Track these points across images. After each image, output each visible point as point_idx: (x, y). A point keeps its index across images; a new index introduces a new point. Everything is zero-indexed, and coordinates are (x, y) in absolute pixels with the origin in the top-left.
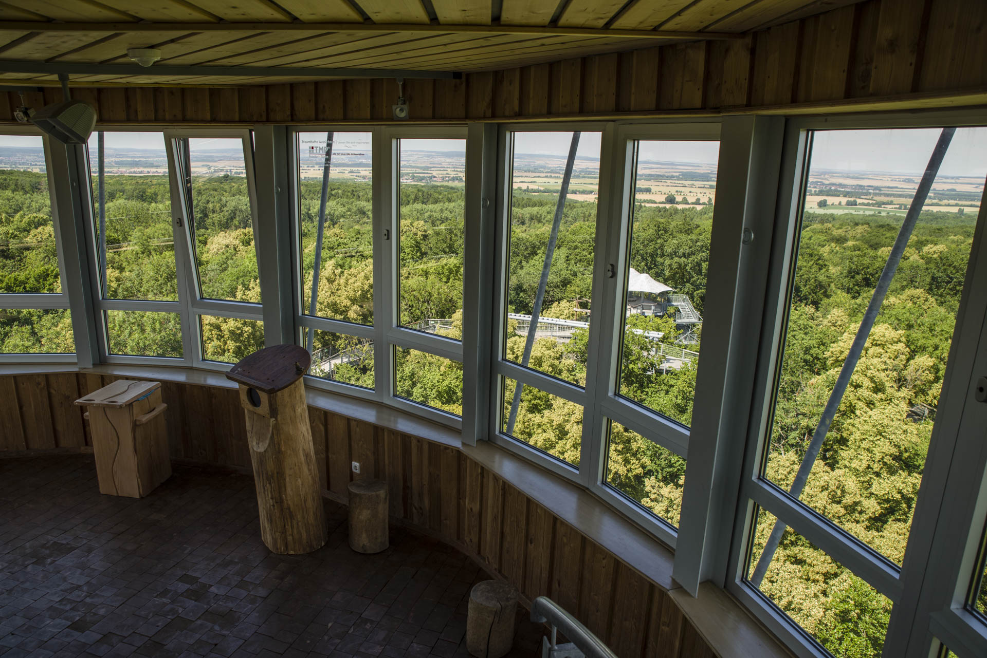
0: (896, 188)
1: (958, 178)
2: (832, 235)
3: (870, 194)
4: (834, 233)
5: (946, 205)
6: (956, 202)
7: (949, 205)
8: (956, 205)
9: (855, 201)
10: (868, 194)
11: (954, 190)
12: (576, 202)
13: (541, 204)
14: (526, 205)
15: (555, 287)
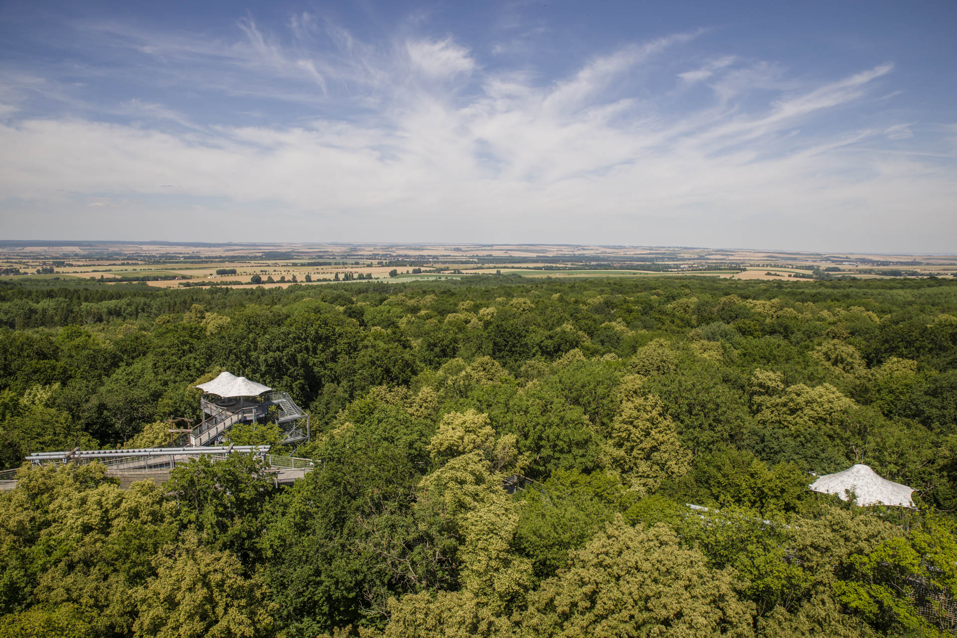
0: (449, 256)
1: (492, 246)
2: (406, 306)
3: (430, 262)
4: (408, 304)
5: (487, 268)
6: (494, 265)
7: (490, 268)
8: (495, 268)
9: (419, 269)
10: (427, 262)
11: (491, 256)
12: (159, 289)
13: (119, 296)
14: (101, 299)
15: (144, 402)
